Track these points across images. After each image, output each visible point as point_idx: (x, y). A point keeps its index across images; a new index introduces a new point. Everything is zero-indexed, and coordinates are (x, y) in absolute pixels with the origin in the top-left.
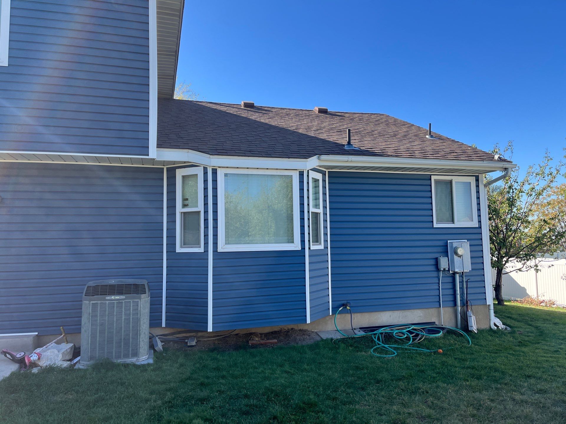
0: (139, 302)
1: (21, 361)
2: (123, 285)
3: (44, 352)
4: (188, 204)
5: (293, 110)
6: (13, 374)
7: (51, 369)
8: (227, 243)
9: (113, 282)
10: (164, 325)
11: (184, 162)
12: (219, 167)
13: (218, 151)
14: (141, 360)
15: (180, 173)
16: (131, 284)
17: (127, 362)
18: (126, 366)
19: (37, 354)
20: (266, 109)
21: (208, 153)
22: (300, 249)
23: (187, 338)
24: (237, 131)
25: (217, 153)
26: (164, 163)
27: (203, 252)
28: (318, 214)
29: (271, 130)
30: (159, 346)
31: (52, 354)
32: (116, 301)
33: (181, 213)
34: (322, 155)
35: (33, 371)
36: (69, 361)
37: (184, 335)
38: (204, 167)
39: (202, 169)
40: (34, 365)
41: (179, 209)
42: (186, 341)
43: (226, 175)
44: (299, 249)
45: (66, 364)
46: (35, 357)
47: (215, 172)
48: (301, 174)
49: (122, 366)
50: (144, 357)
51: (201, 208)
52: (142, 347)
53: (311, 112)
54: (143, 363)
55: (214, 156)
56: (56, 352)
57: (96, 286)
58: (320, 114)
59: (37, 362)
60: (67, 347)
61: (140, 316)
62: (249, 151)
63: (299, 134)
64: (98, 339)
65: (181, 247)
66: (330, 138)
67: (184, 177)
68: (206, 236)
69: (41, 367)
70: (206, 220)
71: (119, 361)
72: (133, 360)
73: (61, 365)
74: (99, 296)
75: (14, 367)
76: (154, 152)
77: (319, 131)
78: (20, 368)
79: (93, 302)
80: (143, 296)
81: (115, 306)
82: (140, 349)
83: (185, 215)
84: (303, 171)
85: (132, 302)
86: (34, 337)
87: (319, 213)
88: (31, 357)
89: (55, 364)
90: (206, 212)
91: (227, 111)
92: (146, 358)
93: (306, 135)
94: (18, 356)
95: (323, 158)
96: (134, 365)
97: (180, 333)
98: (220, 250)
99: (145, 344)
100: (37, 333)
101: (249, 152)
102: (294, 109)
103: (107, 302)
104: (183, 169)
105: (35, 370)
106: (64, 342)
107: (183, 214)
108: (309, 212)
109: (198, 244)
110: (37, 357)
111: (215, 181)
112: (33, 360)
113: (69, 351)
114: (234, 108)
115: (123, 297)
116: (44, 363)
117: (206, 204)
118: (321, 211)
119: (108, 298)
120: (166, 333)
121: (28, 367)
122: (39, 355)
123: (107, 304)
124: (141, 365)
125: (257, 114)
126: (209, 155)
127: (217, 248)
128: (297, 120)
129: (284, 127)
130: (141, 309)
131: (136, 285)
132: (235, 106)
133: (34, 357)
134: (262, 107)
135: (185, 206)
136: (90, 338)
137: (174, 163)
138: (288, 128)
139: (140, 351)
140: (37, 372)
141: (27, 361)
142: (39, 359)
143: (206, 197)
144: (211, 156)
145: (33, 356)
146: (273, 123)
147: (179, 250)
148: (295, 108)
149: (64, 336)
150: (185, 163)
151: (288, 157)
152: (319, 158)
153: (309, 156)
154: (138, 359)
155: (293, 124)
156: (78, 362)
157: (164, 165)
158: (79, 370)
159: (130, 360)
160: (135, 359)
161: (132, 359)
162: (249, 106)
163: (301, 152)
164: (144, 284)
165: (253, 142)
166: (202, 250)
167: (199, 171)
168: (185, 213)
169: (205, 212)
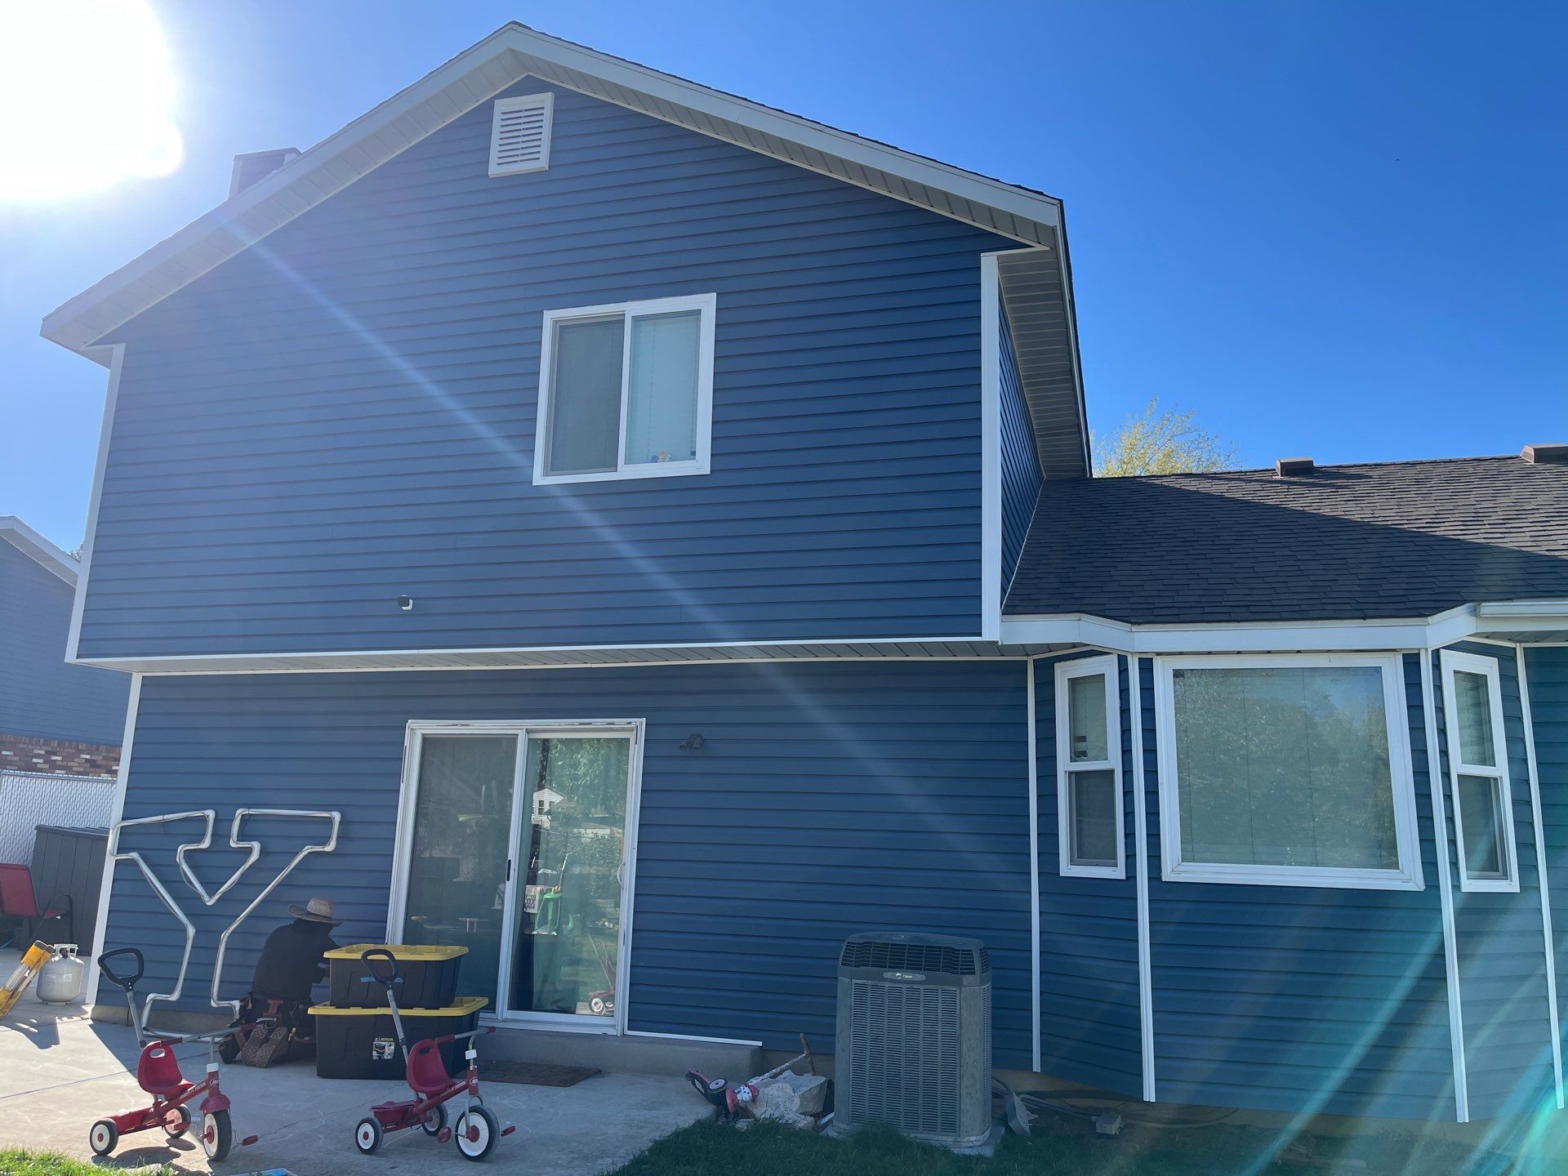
0: (958, 993)
1: (718, 1098)
2: (923, 946)
3: (767, 1085)
4: (1085, 752)
5: (1448, 465)
6: (699, 1124)
7: (773, 1128)
8: (1188, 856)
9: (901, 937)
10: (1036, 1067)
11: (1071, 646)
12: (1158, 654)
13: (1157, 612)
14: (965, 1145)
15: (1063, 674)
16: (941, 947)
17: (933, 1143)
18: (928, 1150)
19: (749, 1087)
20: (1352, 471)
21: (1126, 619)
22: (1422, 887)
23: (1098, 1112)
24: (1231, 551)
25: (1153, 619)
26: (1024, 649)
27: (1124, 878)
28: (1492, 781)
29: (1340, 537)
30: (1022, 1119)
31: (781, 1094)
32: (905, 986)
33: (1070, 773)
34: (1483, 604)
35: (737, 1126)
36: (811, 1116)
37: (1090, 1102)
38: (1119, 655)
39: (1114, 659)
40: (742, 1111)
41: (1064, 764)
42: (1093, 1118)
43: (1178, 674)
44: (1418, 887)
45: (804, 1122)
46: (746, 1095)
47: (1146, 666)
48: (1411, 662)
49: (918, 1148)
50: (973, 1139)
51: (1114, 762)
52: (967, 1111)
53: (1510, 461)
54: (967, 1152)
55: (1142, 626)
56: (789, 1090)
57: (863, 943)
58: (1541, 466)
59: (750, 1108)
60: (813, 1082)
61: (961, 1028)
62: (1245, 606)
63: (1433, 539)
64: (868, 1073)
65: (1072, 862)
66: (1539, 543)
67: (1074, 683)
68: (1130, 835)
69: (757, 1120)
70: (1128, 793)
71: (912, 1136)
72: (947, 1140)
73: (794, 1122)
74: (870, 968)
75: (705, 1111)
76: (994, 626)
77: (1509, 526)
78: (718, 1114)
79: (857, 981)
80: (966, 979)
81: (904, 997)
82: (962, 1115)
83: (1077, 777)
84: (1419, 654)
85: (940, 992)
86: (752, 1052)
87: (1496, 779)
88: (738, 1093)
89: (781, 1117)
90: (1128, 772)
91: (1227, 495)
92: (979, 1143)
93: (1457, 542)
94: (713, 1086)
95: (1489, 612)
96: (946, 1152)
97: (1080, 1094)
98: (1167, 875)
99: (975, 1103)
100: (760, 1044)
101: (1244, 609)
102: (1451, 461)
103: (887, 985)
104: (1072, 662)
105: (742, 1125)
106: (808, 1072)
107: (1073, 776)
108: (1446, 775)
109: (1110, 858)
110: (750, 1095)
111: (1148, 691)
112: (743, 1101)
113: (815, 1092)
114: (1251, 481)
115: (920, 977)
116: (761, 1112)
117: (1126, 752)
118: (1500, 769)
119: (888, 975)
120: (1043, 1088)
121: (731, 1116)
122: (755, 1091)
123: (886, 989)
124: (964, 1155)
125: (1316, 492)
126: (1129, 625)
127: (1161, 871)
128: (1446, 494)
129: (1390, 523)
130: (963, 1011)
131: (950, 951)
132: (1256, 476)
133: (744, 1095)
134: (1341, 467)
135: (1077, 755)
136: (851, 1066)
137: (1049, 647)
138: (1403, 524)
139: (963, 1119)
140: (745, 1128)
141: (729, 1101)
142: (754, 1099)
143: (1126, 732)
144: (1135, 628)
145: (743, 1091)
146: (1357, 513)
147: (1067, 869)
148: (1453, 458)
149: (806, 1057)
150: (1074, 646)
151: (1360, 614)
152: (1475, 613)
153: (1438, 608)
154: (958, 1140)
155: (1424, 511)
156: (830, 1122)
157: (1027, 655)
158: (828, 1139)
159: (940, 1138)
160: (951, 1139)
161: (945, 1138)
162: (1299, 471)
163: (1411, 598)
164: (971, 951)
165: (1266, 580)
166: (1119, 873)
167: (1107, 667)
168: (1078, 775)
169: (1124, 773)
